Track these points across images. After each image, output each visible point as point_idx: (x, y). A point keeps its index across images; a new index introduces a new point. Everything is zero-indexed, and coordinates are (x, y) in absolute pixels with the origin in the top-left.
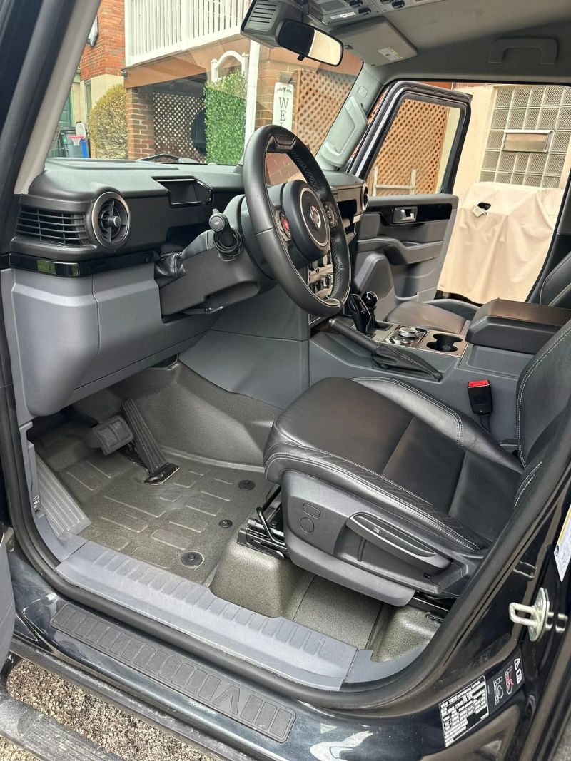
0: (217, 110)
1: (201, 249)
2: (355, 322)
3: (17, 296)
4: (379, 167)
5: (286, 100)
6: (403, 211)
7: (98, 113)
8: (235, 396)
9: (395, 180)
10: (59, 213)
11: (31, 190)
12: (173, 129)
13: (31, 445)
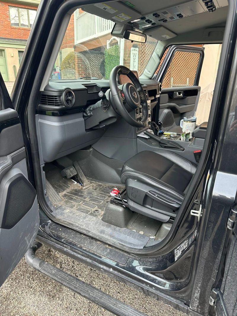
0: (109, 59)
1: (98, 107)
2: (153, 131)
3: (40, 123)
4: (173, 78)
5: (136, 54)
6: (177, 93)
7: (65, 63)
8: (111, 159)
9: (180, 82)
10: (53, 96)
11: (44, 90)
12: (93, 67)
13: (44, 172)
